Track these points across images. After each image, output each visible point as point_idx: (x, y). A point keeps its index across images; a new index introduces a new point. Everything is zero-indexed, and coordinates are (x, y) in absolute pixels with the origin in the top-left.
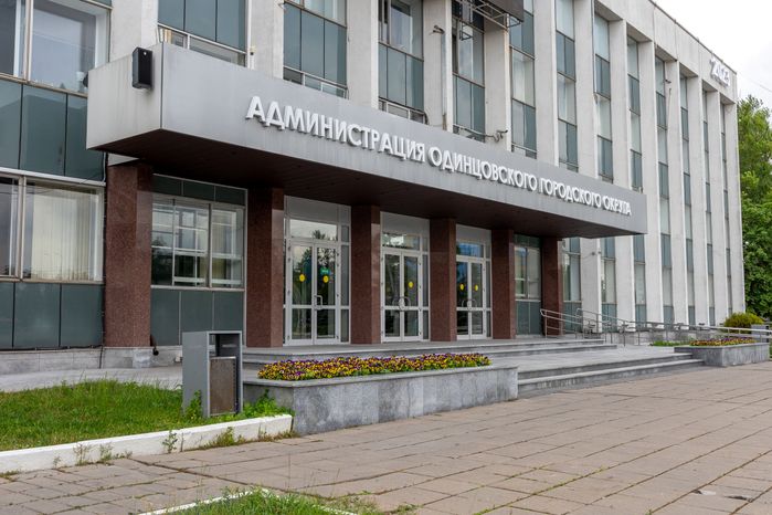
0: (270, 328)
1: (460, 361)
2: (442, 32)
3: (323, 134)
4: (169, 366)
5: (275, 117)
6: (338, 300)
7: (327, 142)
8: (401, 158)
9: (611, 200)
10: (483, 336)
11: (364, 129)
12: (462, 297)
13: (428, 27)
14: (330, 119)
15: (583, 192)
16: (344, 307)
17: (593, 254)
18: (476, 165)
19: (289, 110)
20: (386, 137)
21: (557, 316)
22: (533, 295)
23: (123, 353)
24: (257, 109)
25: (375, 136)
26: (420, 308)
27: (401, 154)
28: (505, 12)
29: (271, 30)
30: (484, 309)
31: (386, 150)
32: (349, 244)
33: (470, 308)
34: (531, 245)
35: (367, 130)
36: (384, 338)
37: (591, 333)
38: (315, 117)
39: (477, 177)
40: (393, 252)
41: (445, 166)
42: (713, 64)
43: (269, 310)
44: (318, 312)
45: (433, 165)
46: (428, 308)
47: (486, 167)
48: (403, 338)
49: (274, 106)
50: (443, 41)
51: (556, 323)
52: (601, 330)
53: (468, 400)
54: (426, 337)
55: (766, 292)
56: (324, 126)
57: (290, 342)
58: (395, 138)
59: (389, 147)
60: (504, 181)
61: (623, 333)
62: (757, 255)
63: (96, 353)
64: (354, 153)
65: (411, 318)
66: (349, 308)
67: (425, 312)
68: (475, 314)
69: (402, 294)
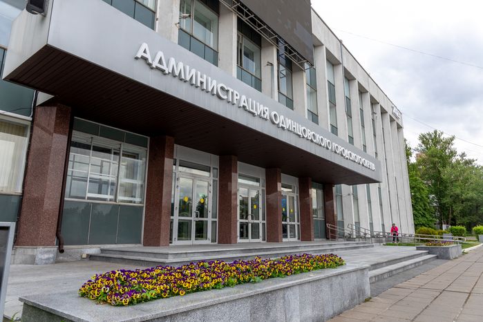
0: (160, 232)
2: (272, 65)
3: (199, 84)
4: (77, 261)
5: (160, 62)
6: (210, 215)
7: (202, 92)
8: (253, 114)
9: (366, 161)
10: (296, 239)
11: (229, 89)
12: (284, 216)
13: (264, 63)
14: (205, 76)
15: (353, 155)
16: (214, 220)
17: (349, 195)
18: (299, 128)
19: (173, 61)
20: (244, 98)
21: (334, 228)
22: (321, 216)
23: (30, 251)
24: (145, 52)
25: (237, 95)
26: (260, 221)
27: (254, 111)
28: (305, 59)
30: (296, 223)
31: (244, 107)
32: (218, 179)
33: (288, 222)
35: (231, 90)
36: (239, 240)
37: (349, 238)
38: (193, 72)
39: (299, 136)
41: (281, 125)
42: (393, 108)
43: (160, 220)
44: (196, 222)
45: (274, 123)
46: (265, 222)
47: (304, 130)
48: (250, 240)
49: (160, 54)
50: (272, 70)
51: (333, 232)
52: (355, 237)
54: (264, 239)
56: (199, 79)
57: (176, 242)
58: (250, 100)
59: (246, 105)
60: (315, 141)
64: (222, 103)
65: (255, 226)
66: (217, 220)
67: (263, 224)
68: (291, 225)
69: (250, 212)
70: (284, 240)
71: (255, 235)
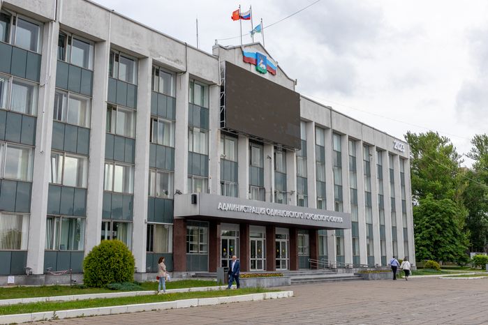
1: (275, 275)
2: (270, 158)
3: (237, 210)
5: (224, 207)
7: (238, 212)
9: (334, 218)
10: (286, 269)
11: (247, 206)
12: (278, 255)
13: (265, 156)
14: (238, 205)
15: (322, 216)
18: (281, 212)
19: (228, 205)
22: (307, 253)
23: (179, 274)
24: (220, 206)
25: (250, 208)
26: (263, 259)
29: (216, 171)
30: (286, 259)
31: (254, 212)
32: (239, 237)
33: (281, 258)
34: (306, 233)
36: (251, 270)
37: (331, 268)
38: (235, 205)
39: (282, 216)
40: (254, 239)
41: (271, 214)
42: (395, 143)
45: (268, 215)
46: (265, 259)
47: (285, 212)
48: (257, 270)
49: (224, 204)
50: (271, 162)
51: (316, 265)
52: (335, 267)
53: (277, 285)
54: (265, 269)
55: (441, 247)
56: (237, 208)
58: (256, 208)
60: (292, 216)
61: (347, 268)
62: (436, 227)
63: (171, 273)
64: (245, 214)
65: (260, 262)
67: (264, 261)
68: (283, 261)
69: (256, 254)
70: (277, 270)
71: (260, 267)
